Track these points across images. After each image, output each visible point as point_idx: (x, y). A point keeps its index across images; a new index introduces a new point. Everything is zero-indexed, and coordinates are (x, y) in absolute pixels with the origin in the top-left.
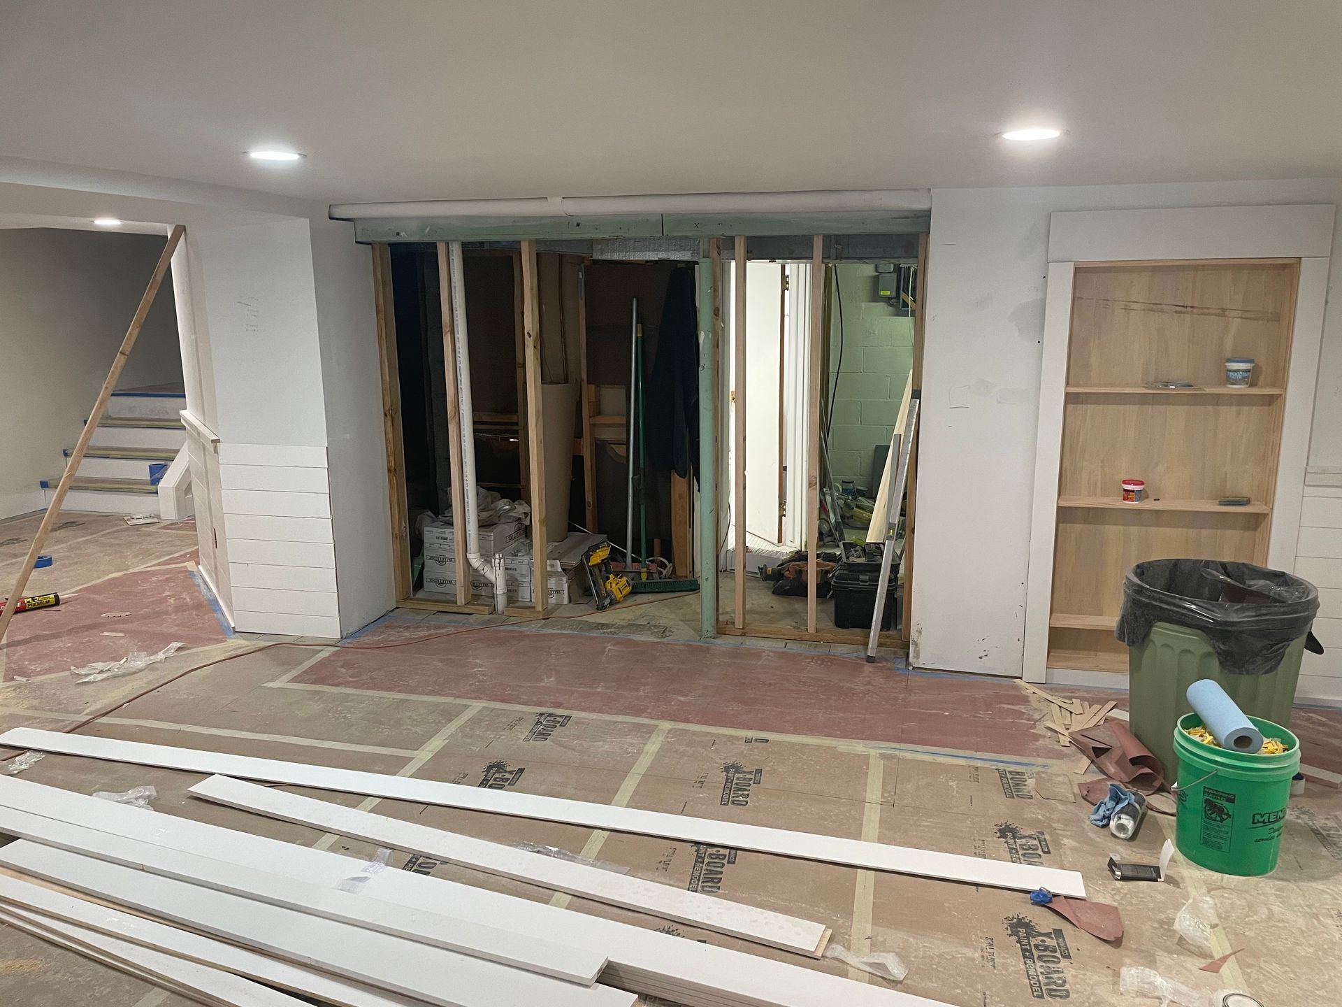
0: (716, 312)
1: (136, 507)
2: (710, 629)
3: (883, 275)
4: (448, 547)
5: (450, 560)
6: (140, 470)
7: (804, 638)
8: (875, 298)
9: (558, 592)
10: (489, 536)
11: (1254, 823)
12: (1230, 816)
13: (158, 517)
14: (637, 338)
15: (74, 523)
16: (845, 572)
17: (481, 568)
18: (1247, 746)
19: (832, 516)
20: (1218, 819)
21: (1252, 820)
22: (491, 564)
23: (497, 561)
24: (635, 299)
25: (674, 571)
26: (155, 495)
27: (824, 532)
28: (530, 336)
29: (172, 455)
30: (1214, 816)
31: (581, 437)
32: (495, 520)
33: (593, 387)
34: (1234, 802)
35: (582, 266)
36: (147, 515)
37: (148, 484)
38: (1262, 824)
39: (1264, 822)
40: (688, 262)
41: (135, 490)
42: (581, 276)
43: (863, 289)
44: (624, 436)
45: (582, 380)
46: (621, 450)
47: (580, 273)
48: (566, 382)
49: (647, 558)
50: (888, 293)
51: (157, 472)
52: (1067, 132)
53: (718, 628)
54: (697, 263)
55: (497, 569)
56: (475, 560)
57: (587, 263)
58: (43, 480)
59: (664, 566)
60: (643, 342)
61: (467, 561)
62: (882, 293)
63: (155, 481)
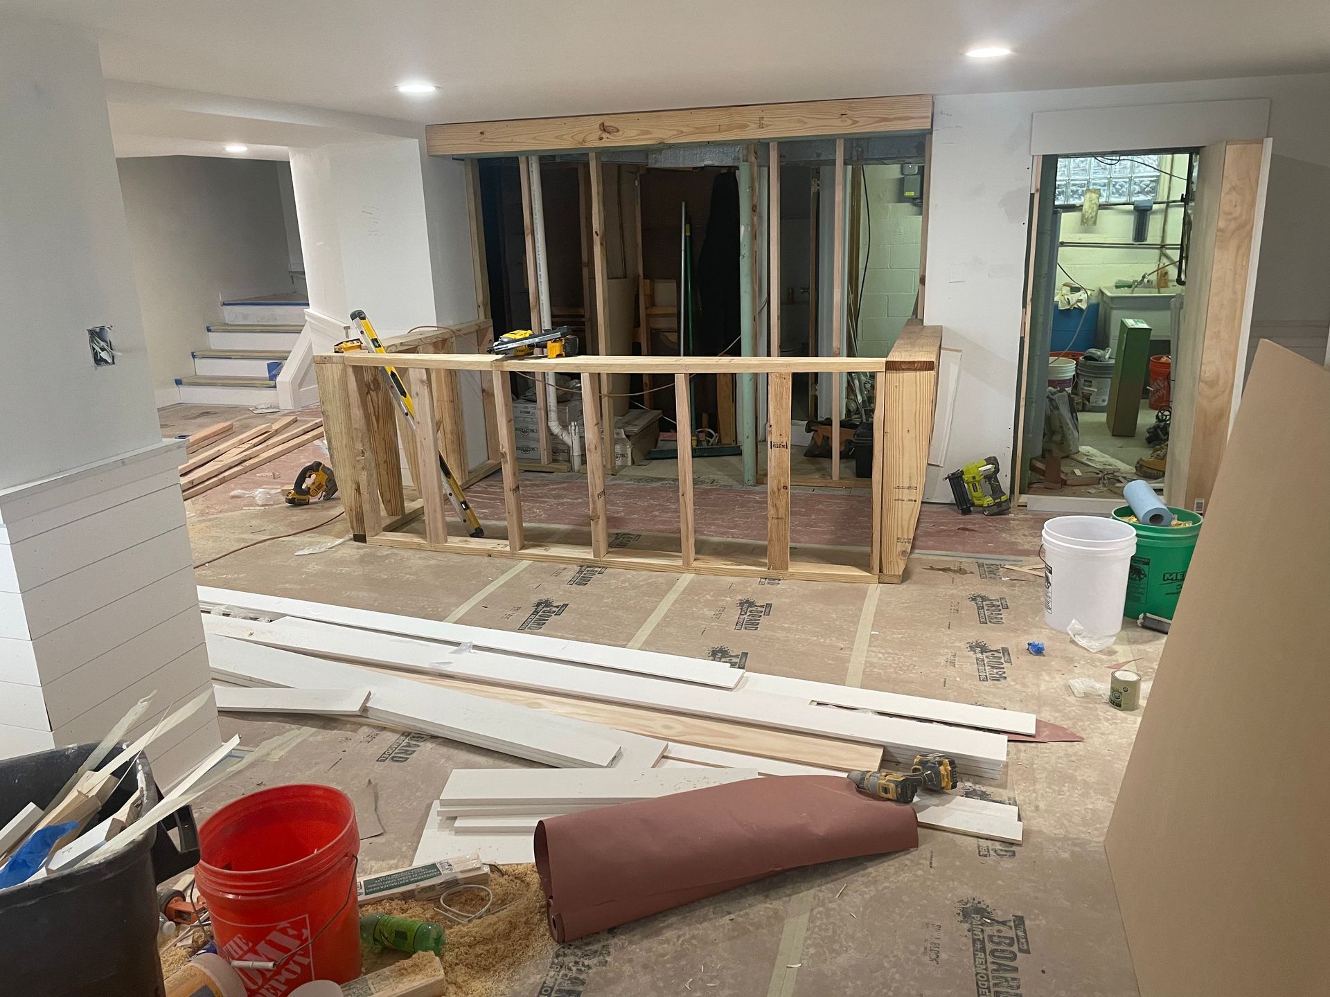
0: (754, 208)
1: (258, 399)
2: (750, 478)
3: (907, 177)
4: (530, 420)
5: (533, 431)
6: (260, 369)
7: (829, 485)
8: (901, 198)
9: (623, 455)
10: (564, 409)
11: (1164, 580)
12: (1146, 576)
13: (278, 408)
14: (686, 236)
15: (207, 413)
16: (864, 431)
17: (560, 434)
18: (1159, 523)
19: (859, 398)
20: (1137, 578)
21: (1162, 577)
22: (568, 431)
23: (573, 428)
24: (683, 203)
25: (720, 440)
26: (274, 389)
27: (852, 410)
28: (598, 235)
29: (287, 354)
30: (1134, 576)
31: (639, 326)
32: (568, 397)
33: (648, 281)
34: (1149, 565)
35: (638, 175)
36: (269, 406)
37: (266, 380)
38: (1170, 581)
39: (1172, 579)
40: (730, 167)
41: (256, 385)
42: (637, 184)
43: (890, 191)
44: (676, 326)
45: (639, 276)
46: (673, 337)
47: (637, 181)
48: (625, 277)
49: (697, 429)
50: (913, 194)
51: (275, 368)
52: (1015, 50)
53: (757, 479)
54: (737, 168)
55: (573, 434)
56: (555, 428)
57: (642, 172)
58: (178, 378)
59: (711, 436)
60: (691, 240)
61: (548, 428)
62: (907, 194)
63: (273, 377)
